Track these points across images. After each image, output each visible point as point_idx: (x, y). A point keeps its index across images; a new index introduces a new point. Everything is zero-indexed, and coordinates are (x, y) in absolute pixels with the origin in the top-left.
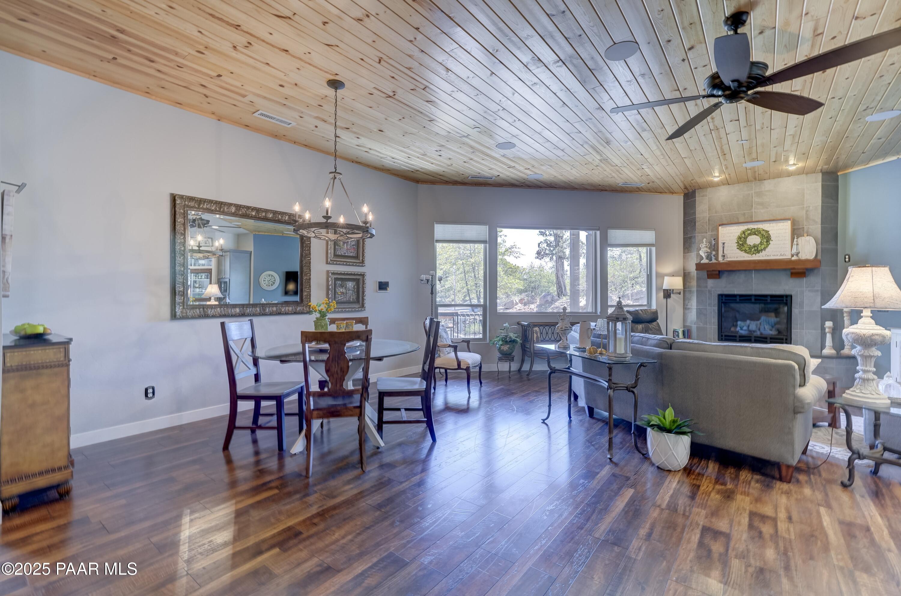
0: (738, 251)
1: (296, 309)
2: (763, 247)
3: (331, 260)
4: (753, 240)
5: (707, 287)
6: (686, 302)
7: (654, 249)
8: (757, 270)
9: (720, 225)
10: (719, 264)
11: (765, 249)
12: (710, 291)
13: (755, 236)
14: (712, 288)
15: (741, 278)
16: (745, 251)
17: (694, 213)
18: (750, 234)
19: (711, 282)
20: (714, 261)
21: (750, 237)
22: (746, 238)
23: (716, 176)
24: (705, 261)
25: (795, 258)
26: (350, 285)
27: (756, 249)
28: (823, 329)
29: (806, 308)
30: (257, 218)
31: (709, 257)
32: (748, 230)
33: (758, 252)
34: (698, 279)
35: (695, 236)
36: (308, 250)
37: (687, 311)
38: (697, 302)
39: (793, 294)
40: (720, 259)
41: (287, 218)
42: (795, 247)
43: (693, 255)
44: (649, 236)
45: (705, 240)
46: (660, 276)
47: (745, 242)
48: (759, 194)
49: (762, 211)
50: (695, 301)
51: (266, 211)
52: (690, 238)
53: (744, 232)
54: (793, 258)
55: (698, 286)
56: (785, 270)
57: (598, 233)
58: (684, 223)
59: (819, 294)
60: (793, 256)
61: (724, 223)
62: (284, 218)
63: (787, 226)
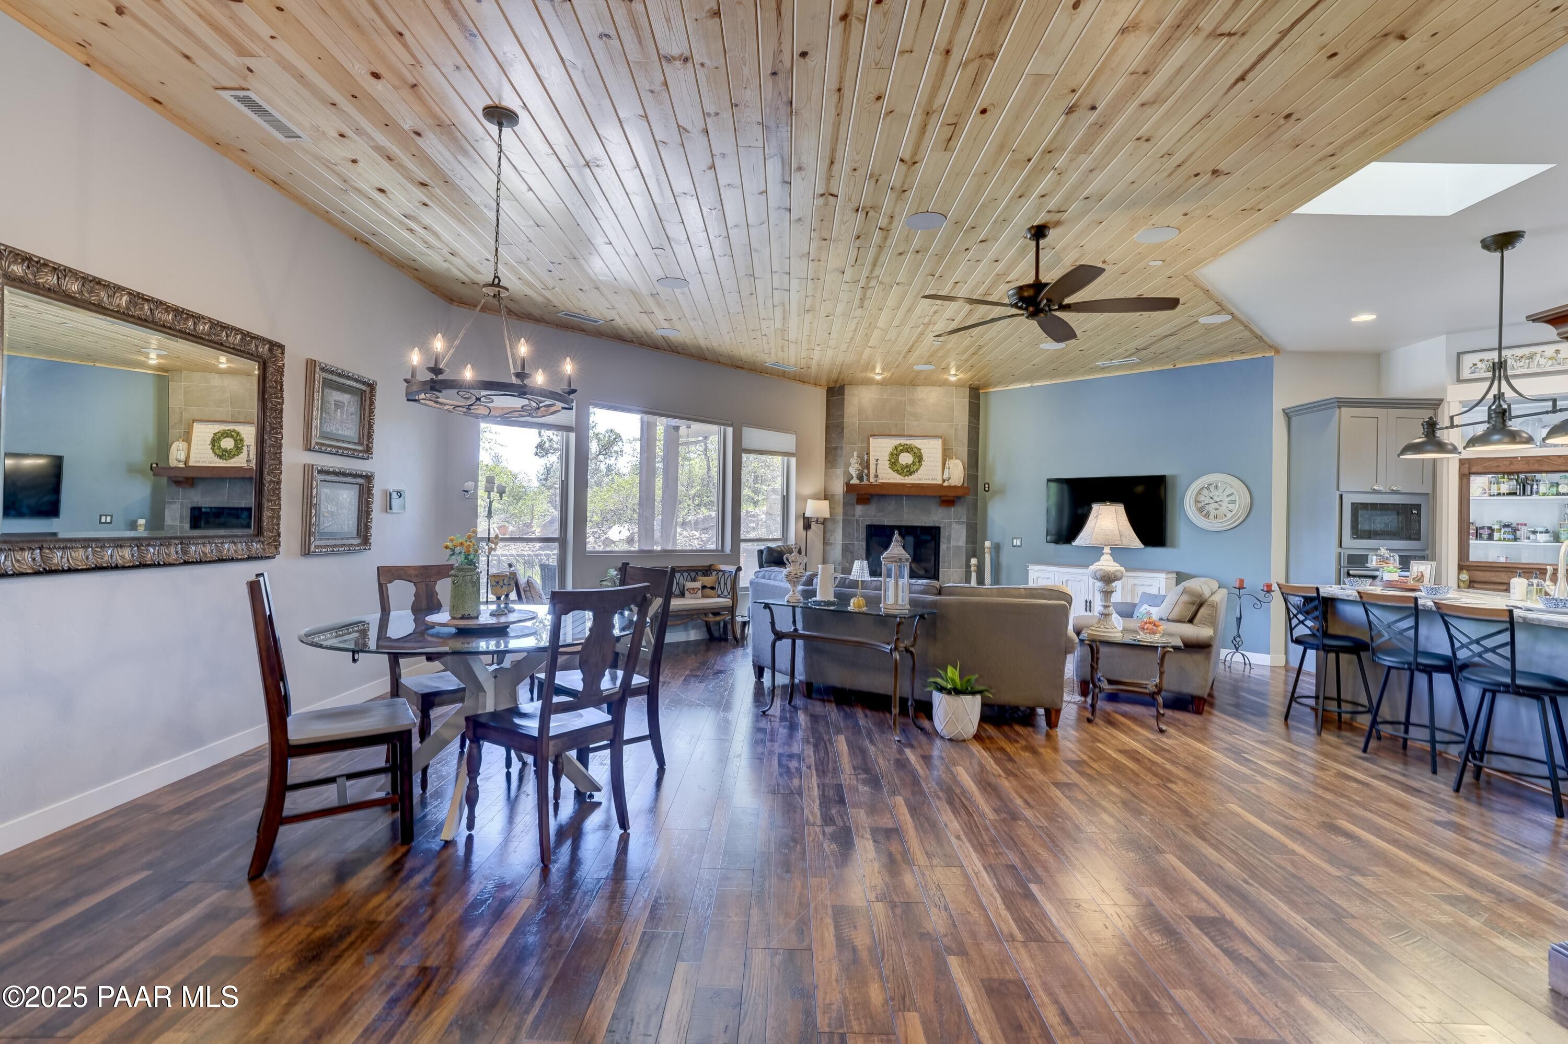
0: (890, 471)
1: (249, 550)
2: (915, 467)
3: (317, 443)
4: (906, 459)
5: (854, 515)
6: (828, 535)
7: (793, 460)
8: (909, 497)
9: (872, 436)
10: (871, 485)
11: (917, 470)
12: (857, 521)
13: (907, 454)
14: (860, 516)
15: (891, 506)
16: (897, 472)
17: (842, 416)
18: (902, 451)
19: (859, 509)
20: (865, 482)
21: (902, 455)
22: (898, 455)
23: (878, 374)
24: (855, 481)
25: (946, 484)
26: (345, 496)
27: (908, 470)
28: (968, 566)
29: (953, 543)
30: (175, 330)
31: (860, 478)
32: (901, 445)
33: (911, 473)
34: (845, 504)
35: (842, 448)
36: (275, 418)
37: (828, 548)
38: (843, 535)
39: (941, 526)
40: (872, 480)
41: (237, 341)
42: (946, 471)
43: (839, 472)
44: (787, 441)
45: (855, 453)
46: (801, 499)
47: (897, 460)
48: (912, 402)
49: (915, 423)
50: (841, 533)
51: (197, 318)
52: (836, 448)
53: (896, 448)
54: (945, 484)
55: (845, 514)
56: (935, 497)
57: (730, 430)
58: (827, 427)
59: (965, 526)
60: (944, 481)
61: (876, 433)
62: (231, 339)
63: (937, 444)
